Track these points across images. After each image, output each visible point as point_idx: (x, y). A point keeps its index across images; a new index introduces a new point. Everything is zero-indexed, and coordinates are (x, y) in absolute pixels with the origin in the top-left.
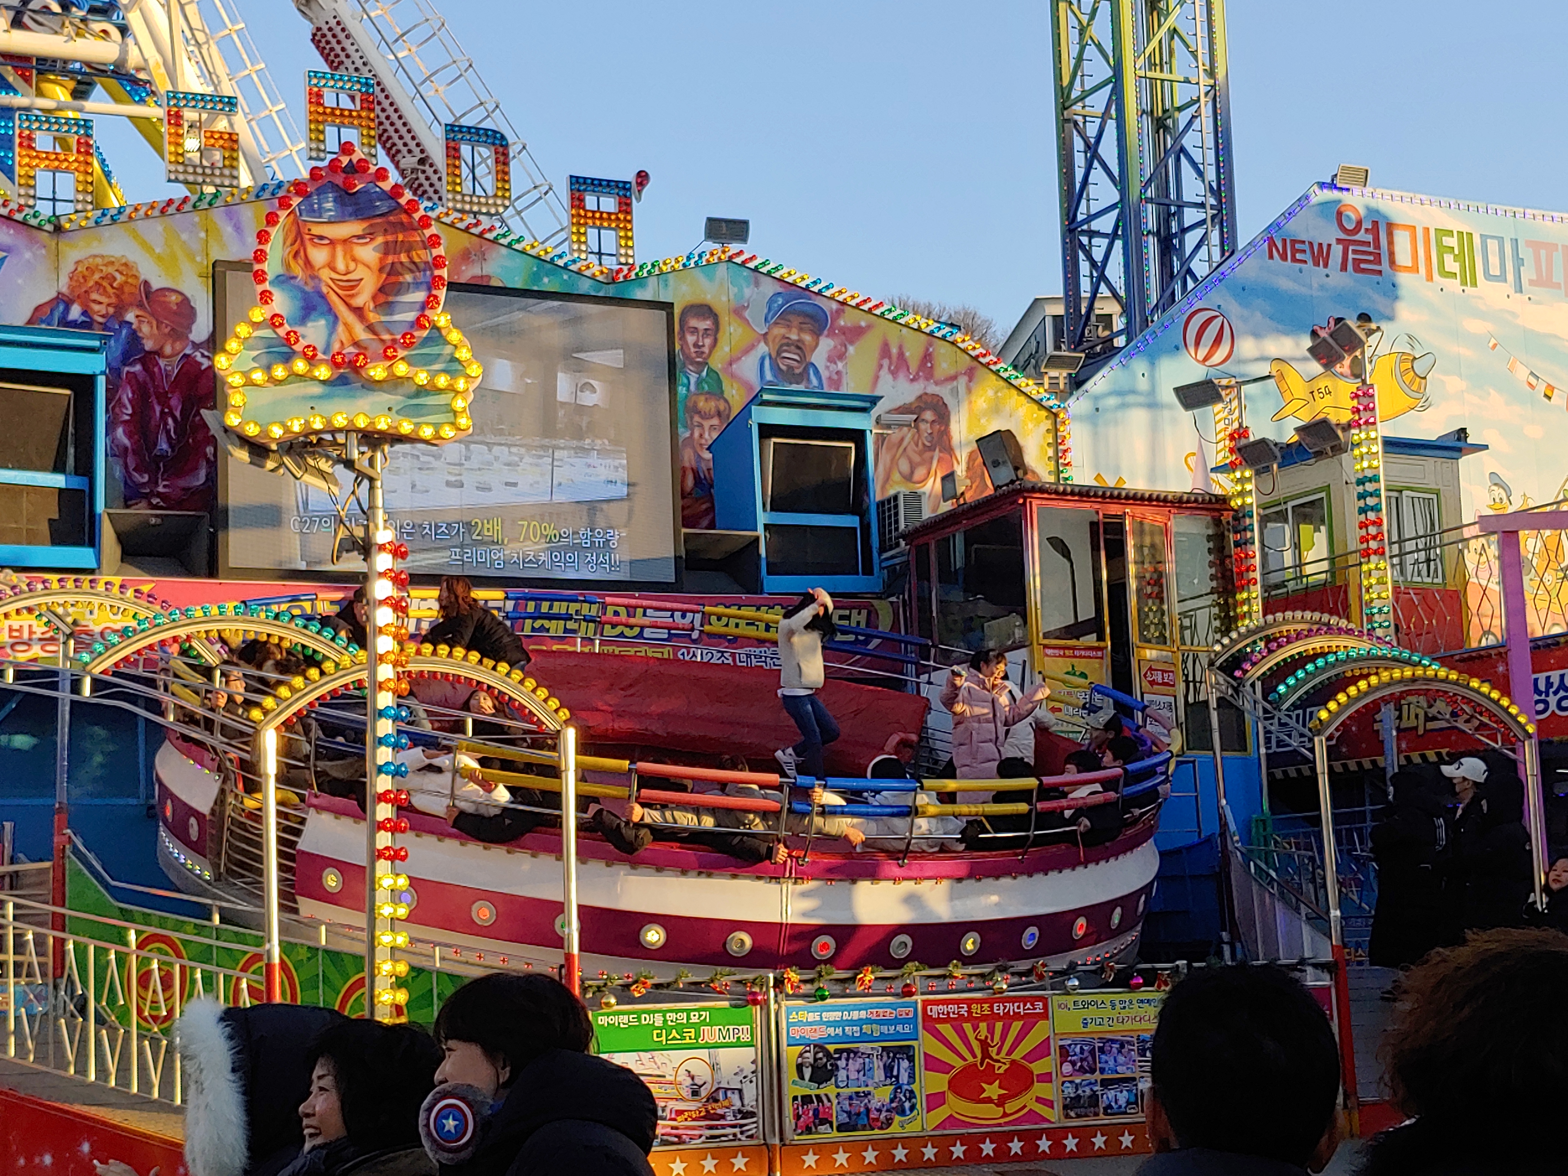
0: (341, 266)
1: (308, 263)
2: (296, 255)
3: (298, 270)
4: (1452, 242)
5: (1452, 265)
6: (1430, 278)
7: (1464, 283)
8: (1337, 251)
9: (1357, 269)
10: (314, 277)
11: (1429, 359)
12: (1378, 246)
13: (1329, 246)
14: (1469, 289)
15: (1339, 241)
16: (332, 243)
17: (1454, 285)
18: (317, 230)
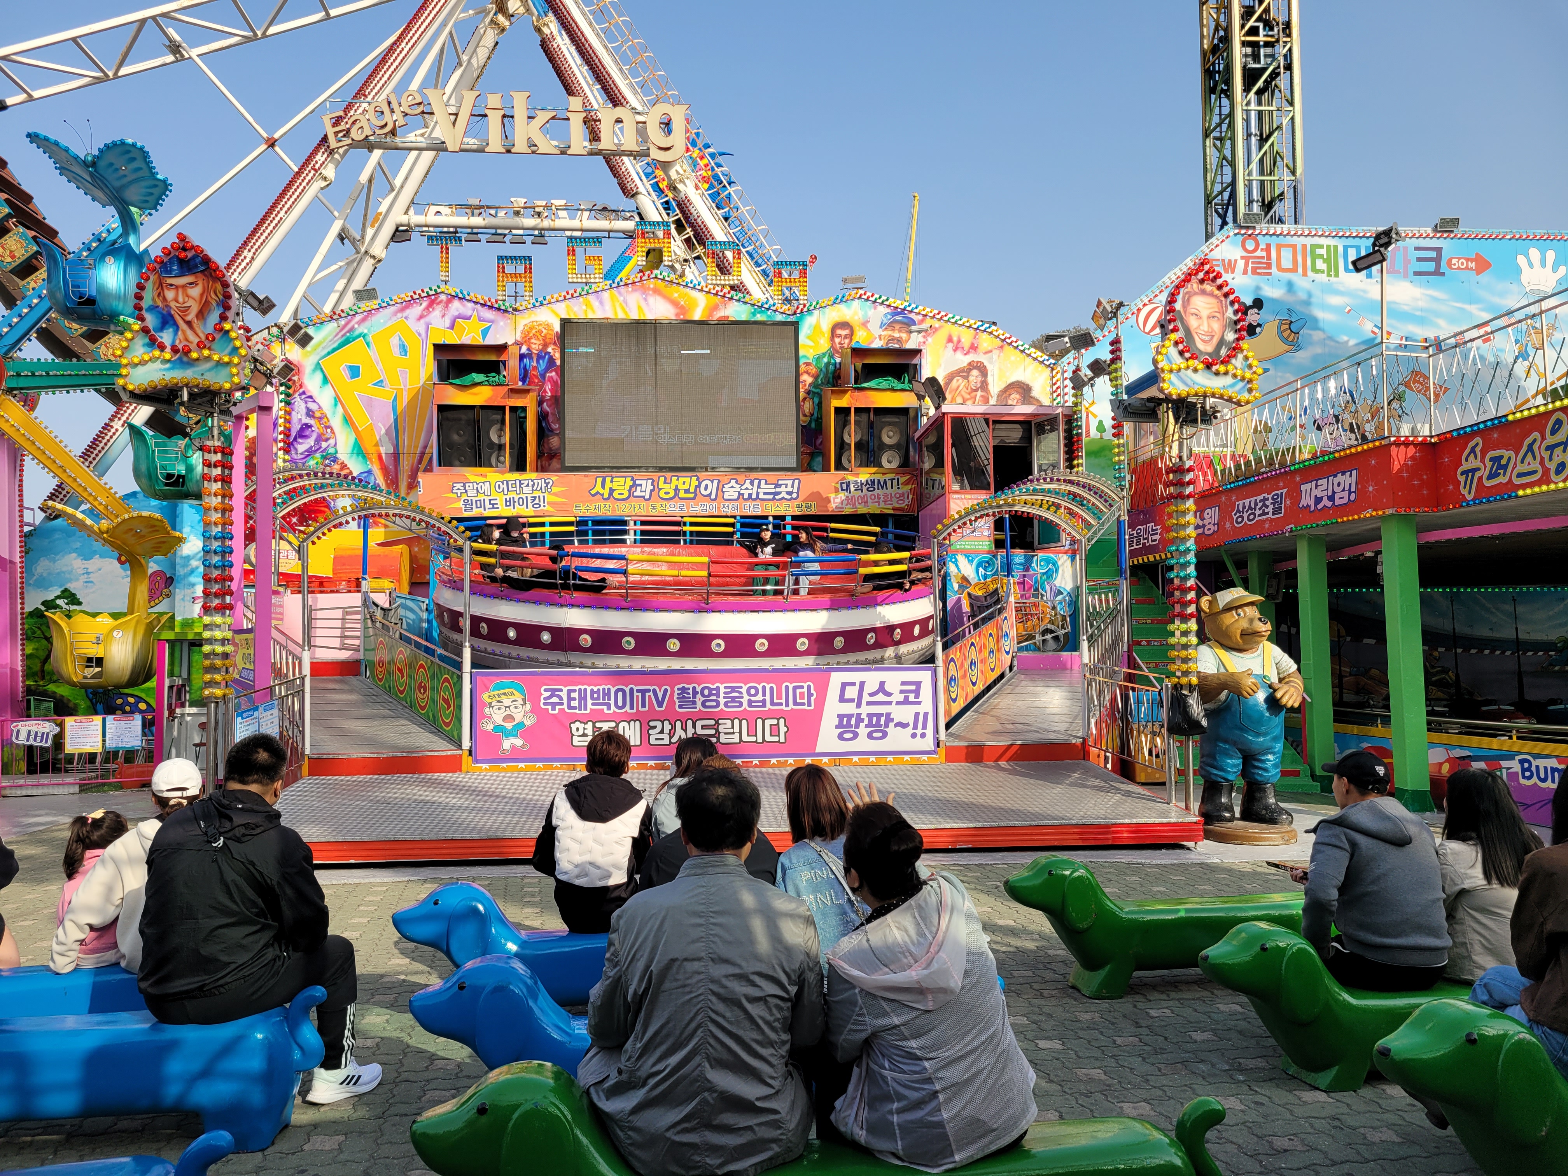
0: (181, 300)
1: (165, 299)
2: (159, 295)
3: (159, 303)
4: (1323, 252)
5: (1320, 265)
6: (1305, 274)
7: (1329, 275)
8: (1241, 264)
9: (1254, 272)
10: (167, 306)
11: (1303, 321)
12: (1269, 256)
13: (1236, 261)
14: (1333, 279)
15: (1242, 258)
16: (177, 287)
17: (1323, 277)
18: (169, 281)
